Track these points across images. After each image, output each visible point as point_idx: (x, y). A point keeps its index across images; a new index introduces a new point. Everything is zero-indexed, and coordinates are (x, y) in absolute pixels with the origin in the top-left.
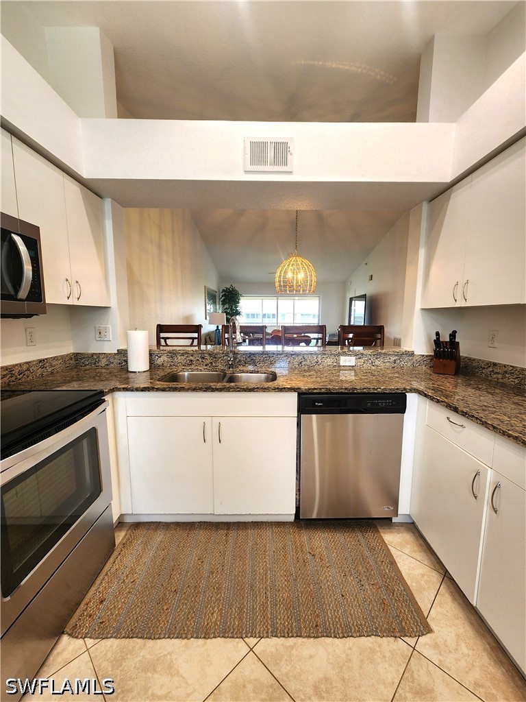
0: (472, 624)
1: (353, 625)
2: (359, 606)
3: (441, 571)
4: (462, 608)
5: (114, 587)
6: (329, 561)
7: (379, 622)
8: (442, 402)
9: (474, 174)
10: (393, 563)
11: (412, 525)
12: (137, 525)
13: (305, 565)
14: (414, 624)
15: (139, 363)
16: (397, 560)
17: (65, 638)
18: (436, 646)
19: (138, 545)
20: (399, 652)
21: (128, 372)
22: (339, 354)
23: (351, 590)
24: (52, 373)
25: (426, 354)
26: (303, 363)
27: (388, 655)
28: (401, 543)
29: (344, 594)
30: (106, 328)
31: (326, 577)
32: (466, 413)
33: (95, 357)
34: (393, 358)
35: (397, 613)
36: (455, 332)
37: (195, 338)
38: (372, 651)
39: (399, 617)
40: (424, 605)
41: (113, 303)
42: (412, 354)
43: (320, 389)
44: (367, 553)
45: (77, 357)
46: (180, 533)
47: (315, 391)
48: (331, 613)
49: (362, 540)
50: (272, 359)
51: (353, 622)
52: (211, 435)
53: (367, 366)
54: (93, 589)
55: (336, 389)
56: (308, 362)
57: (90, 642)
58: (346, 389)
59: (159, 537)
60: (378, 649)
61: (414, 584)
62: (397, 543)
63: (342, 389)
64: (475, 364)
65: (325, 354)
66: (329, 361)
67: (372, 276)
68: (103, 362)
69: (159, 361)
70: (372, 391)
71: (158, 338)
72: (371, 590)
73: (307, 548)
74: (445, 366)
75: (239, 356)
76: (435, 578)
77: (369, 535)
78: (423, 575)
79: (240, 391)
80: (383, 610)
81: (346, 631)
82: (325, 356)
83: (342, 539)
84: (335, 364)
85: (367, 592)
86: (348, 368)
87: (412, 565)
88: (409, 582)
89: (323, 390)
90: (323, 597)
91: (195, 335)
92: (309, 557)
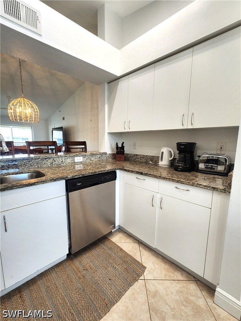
0: (154, 255)
1: (121, 289)
2: (119, 278)
3: (137, 242)
4: (149, 252)
6: (95, 267)
7: (129, 279)
8: (134, 171)
9: (129, 76)
10: (121, 250)
11: (119, 229)
13: (85, 278)
14: (140, 270)
16: (122, 247)
18: (150, 272)
20: (141, 286)
22: (74, 156)
23: (112, 274)
25: (111, 153)
26: (53, 163)
27: (138, 290)
28: (120, 239)
29: (110, 278)
31: (98, 276)
32: (147, 174)
34: (99, 156)
35: (133, 270)
36: (123, 143)
38: (133, 294)
39: (134, 271)
40: (139, 259)
42: (105, 154)
43: (79, 175)
44: (110, 252)
47: (76, 177)
48: (109, 293)
49: (105, 247)
50: (31, 163)
51: (120, 288)
53: (88, 161)
55: (87, 174)
56: (57, 162)
58: (92, 173)
60: (134, 292)
61: (132, 253)
62: (118, 239)
63: (90, 173)
64: (129, 156)
65: (66, 157)
66: (69, 160)
67: (64, 118)
70: (103, 172)
72: (120, 268)
73: (81, 268)
74: (120, 157)
76: (136, 245)
77: (107, 243)
78: (133, 247)
79: (23, 187)
80: (128, 272)
81: (120, 295)
82: (66, 158)
83: (96, 252)
84: (72, 162)
85: (118, 270)
86: (80, 163)
87: (127, 246)
88: (130, 254)
89: (80, 176)
90: (102, 287)
92: (84, 272)
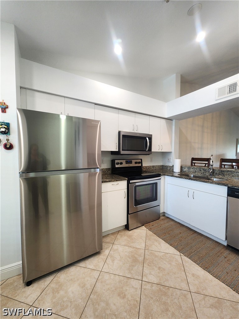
2: (232, 279)
5: (156, 225)
6: (231, 263)
12: (168, 218)
13: (218, 257)
15: (177, 170)
17: (144, 226)
19: (166, 221)
21: (173, 172)
24: (155, 170)
29: (228, 273)
30: (170, 158)
33: (167, 167)
37: (207, 164)
41: (173, 151)
45: (163, 166)
46: (178, 225)
47: (236, 188)
52: (191, 195)
54: (152, 223)
57: (147, 230)
59: (172, 223)
68: (169, 169)
69: (185, 170)
71: (192, 163)
75: (216, 171)
91: (207, 162)
92: (222, 256)
